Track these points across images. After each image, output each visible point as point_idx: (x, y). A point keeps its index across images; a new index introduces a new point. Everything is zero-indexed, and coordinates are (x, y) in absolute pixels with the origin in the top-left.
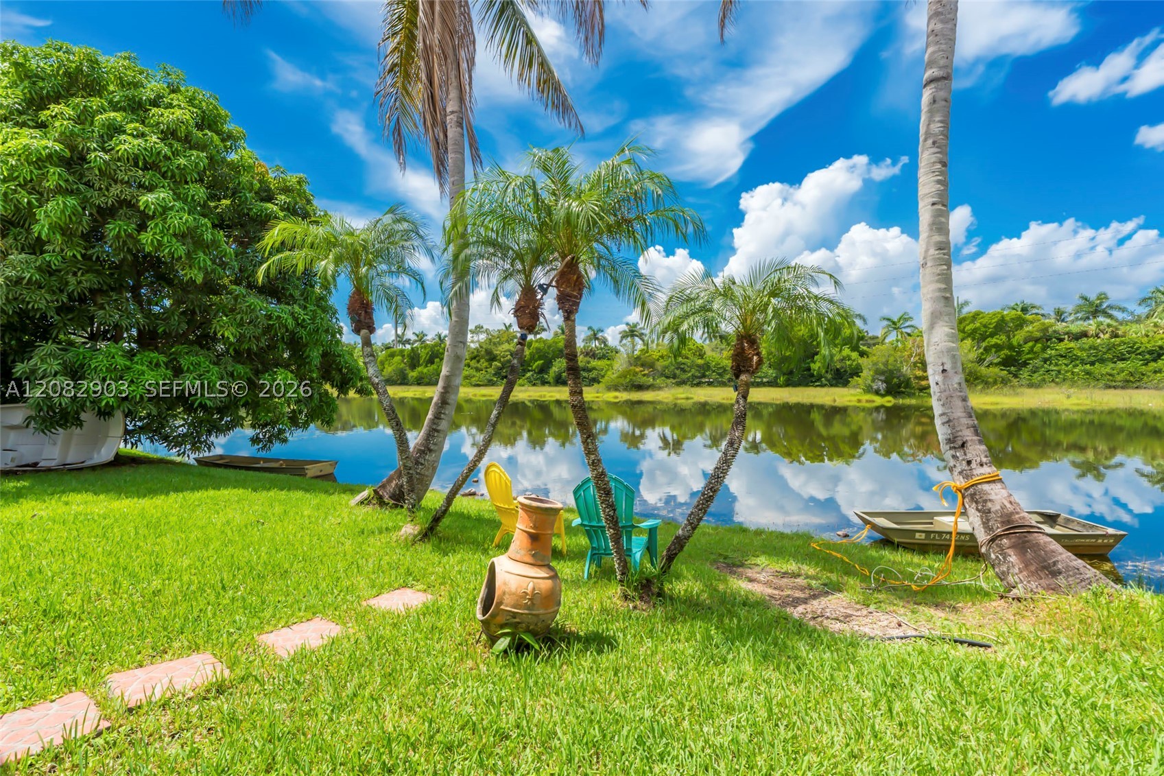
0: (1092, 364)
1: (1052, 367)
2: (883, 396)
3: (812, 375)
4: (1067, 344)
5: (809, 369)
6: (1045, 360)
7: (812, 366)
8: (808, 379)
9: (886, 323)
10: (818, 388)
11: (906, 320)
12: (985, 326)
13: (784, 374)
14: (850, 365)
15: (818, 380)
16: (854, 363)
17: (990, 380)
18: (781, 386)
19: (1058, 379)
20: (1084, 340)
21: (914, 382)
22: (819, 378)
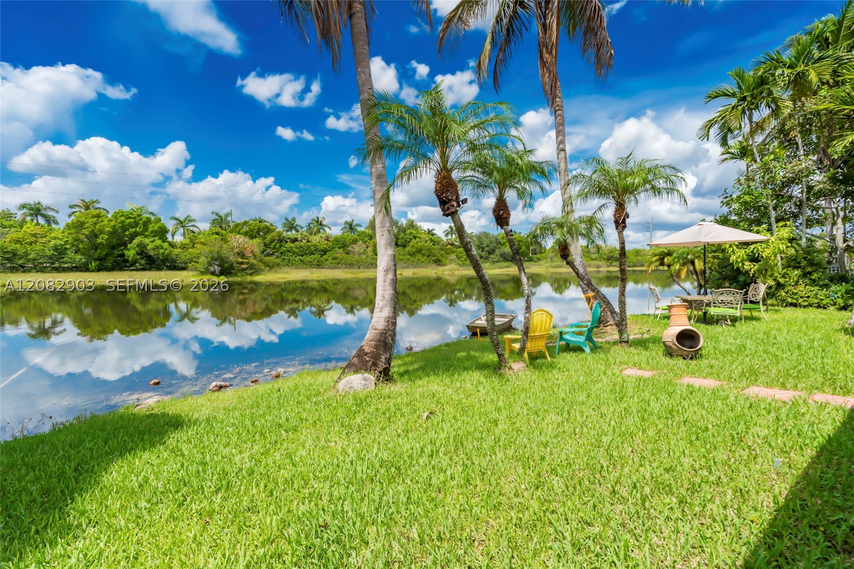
0: (302, 256)
1: (285, 257)
2: (218, 276)
3: (127, 261)
4: (289, 245)
5: (123, 255)
6: (282, 253)
7: (126, 252)
8: (122, 264)
9: (175, 222)
10: (134, 272)
11: (190, 221)
12: (251, 231)
13: (95, 260)
14: (163, 253)
15: (132, 265)
16: (167, 252)
17: (271, 264)
18: (93, 271)
19: (289, 264)
20: (296, 243)
21: (235, 265)
22: (133, 264)
